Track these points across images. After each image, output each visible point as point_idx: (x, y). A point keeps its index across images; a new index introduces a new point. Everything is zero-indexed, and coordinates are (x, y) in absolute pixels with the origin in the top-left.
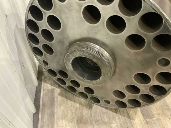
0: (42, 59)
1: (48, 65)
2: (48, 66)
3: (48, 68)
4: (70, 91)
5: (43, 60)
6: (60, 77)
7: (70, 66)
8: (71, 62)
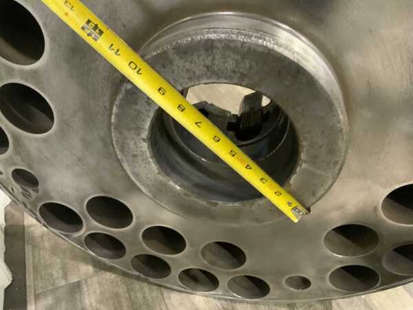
0: (9, 162)
1: (40, 187)
2: (37, 191)
3: (39, 199)
4: (142, 276)
5: (13, 168)
6: (96, 228)
7: (143, 153)
8: (145, 134)
